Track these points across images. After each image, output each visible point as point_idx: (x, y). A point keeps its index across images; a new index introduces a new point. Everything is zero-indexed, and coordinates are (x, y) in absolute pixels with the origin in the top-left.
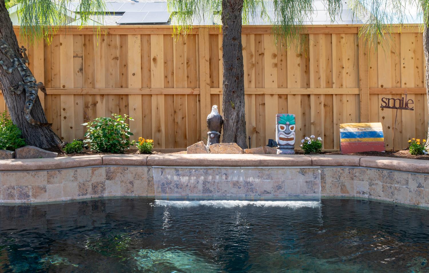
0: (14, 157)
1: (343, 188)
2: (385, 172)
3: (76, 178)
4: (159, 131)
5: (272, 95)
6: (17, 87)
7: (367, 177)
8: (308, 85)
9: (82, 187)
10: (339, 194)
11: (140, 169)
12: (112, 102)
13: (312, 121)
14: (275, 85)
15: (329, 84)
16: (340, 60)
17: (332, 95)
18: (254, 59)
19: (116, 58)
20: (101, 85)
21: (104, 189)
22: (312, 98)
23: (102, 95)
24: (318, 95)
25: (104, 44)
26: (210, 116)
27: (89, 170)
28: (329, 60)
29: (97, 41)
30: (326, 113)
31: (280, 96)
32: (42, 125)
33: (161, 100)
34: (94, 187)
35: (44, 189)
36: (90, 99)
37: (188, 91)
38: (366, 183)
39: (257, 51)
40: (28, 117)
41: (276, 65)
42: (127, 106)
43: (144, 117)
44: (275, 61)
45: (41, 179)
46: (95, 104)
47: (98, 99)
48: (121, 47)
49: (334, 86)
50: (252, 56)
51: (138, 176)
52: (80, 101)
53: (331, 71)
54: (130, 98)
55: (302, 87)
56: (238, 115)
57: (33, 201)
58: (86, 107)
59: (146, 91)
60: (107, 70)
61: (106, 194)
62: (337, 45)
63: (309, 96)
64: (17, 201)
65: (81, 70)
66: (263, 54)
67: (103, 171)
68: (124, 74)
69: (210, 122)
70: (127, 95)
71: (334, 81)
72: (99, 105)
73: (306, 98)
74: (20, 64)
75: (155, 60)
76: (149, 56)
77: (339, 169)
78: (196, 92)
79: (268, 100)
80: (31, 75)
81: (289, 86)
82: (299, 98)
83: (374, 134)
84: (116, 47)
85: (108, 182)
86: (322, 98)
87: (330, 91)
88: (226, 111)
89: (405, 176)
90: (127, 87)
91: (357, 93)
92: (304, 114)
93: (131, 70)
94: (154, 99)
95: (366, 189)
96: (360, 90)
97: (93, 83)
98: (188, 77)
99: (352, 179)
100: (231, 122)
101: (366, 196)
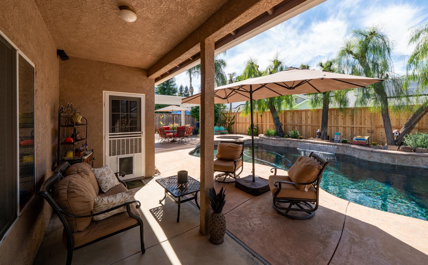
0: (274, 137)
1: (344, 152)
2: (354, 149)
3: (284, 142)
4: (309, 134)
5: (341, 127)
6: (277, 124)
7: (350, 150)
8: (353, 124)
9: (285, 144)
10: (343, 153)
11: (296, 142)
12: (299, 127)
13: (354, 134)
14: (342, 124)
15: (361, 124)
16: (365, 117)
17: (362, 127)
18: (335, 117)
19: (300, 117)
20: (296, 123)
21: (289, 145)
22: (355, 128)
23: (296, 125)
24: (357, 127)
25: (297, 114)
26: (317, 132)
27: (286, 141)
28: (361, 117)
29: (295, 113)
30: (359, 132)
31: (344, 127)
32: (281, 132)
33: (310, 127)
34: (287, 145)
35: (278, 144)
36: (294, 126)
37: (317, 125)
38: (350, 151)
39: (336, 115)
40: (278, 130)
41: (343, 119)
42: (302, 128)
43: (306, 131)
44: (342, 117)
45: (277, 142)
46: (295, 127)
47: (296, 126)
48: (301, 114)
49: (362, 125)
50: (335, 116)
51: (296, 143)
52: (292, 126)
53: (362, 120)
54: (303, 126)
55: (351, 125)
56: (324, 132)
57: (276, 145)
58: (293, 128)
59: (306, 125)
60: (297, 120)
61: (290, 146)
62: (364, 113)
63: (353, 127)
64: (274, 145)
65: (292, 119)
66: (338, 116)
67: (289, 141)
68: (301, 121)
69: (317, 133)
70: (302, 126)
71: (362, 123)
72: (296, 127)
73: (353, 128)
74: (278, 120)
75: (308, 117)
76: (307, 116)
77: (343, 147)
78: (319, 125)
79: (340, 128)
80: (280, 122)
81: (347, 124)
82: (350, 128)
83: (364, 140)
84: (299, 114)
85: (290, 144)
86: (358, 128)
87: (361, 126)
88: (321, 131)
89: (357, 150)
90: (302, 123)
91: (371, 127)
92: (352, 132)
93: (303, 120)
94: (308, 126)
95: (350, 153)
96: (372, 126)
97: (294, 123)
98: (317, 121)
99: (347, 150)
100: (322, 134)
101: (350, 154)
